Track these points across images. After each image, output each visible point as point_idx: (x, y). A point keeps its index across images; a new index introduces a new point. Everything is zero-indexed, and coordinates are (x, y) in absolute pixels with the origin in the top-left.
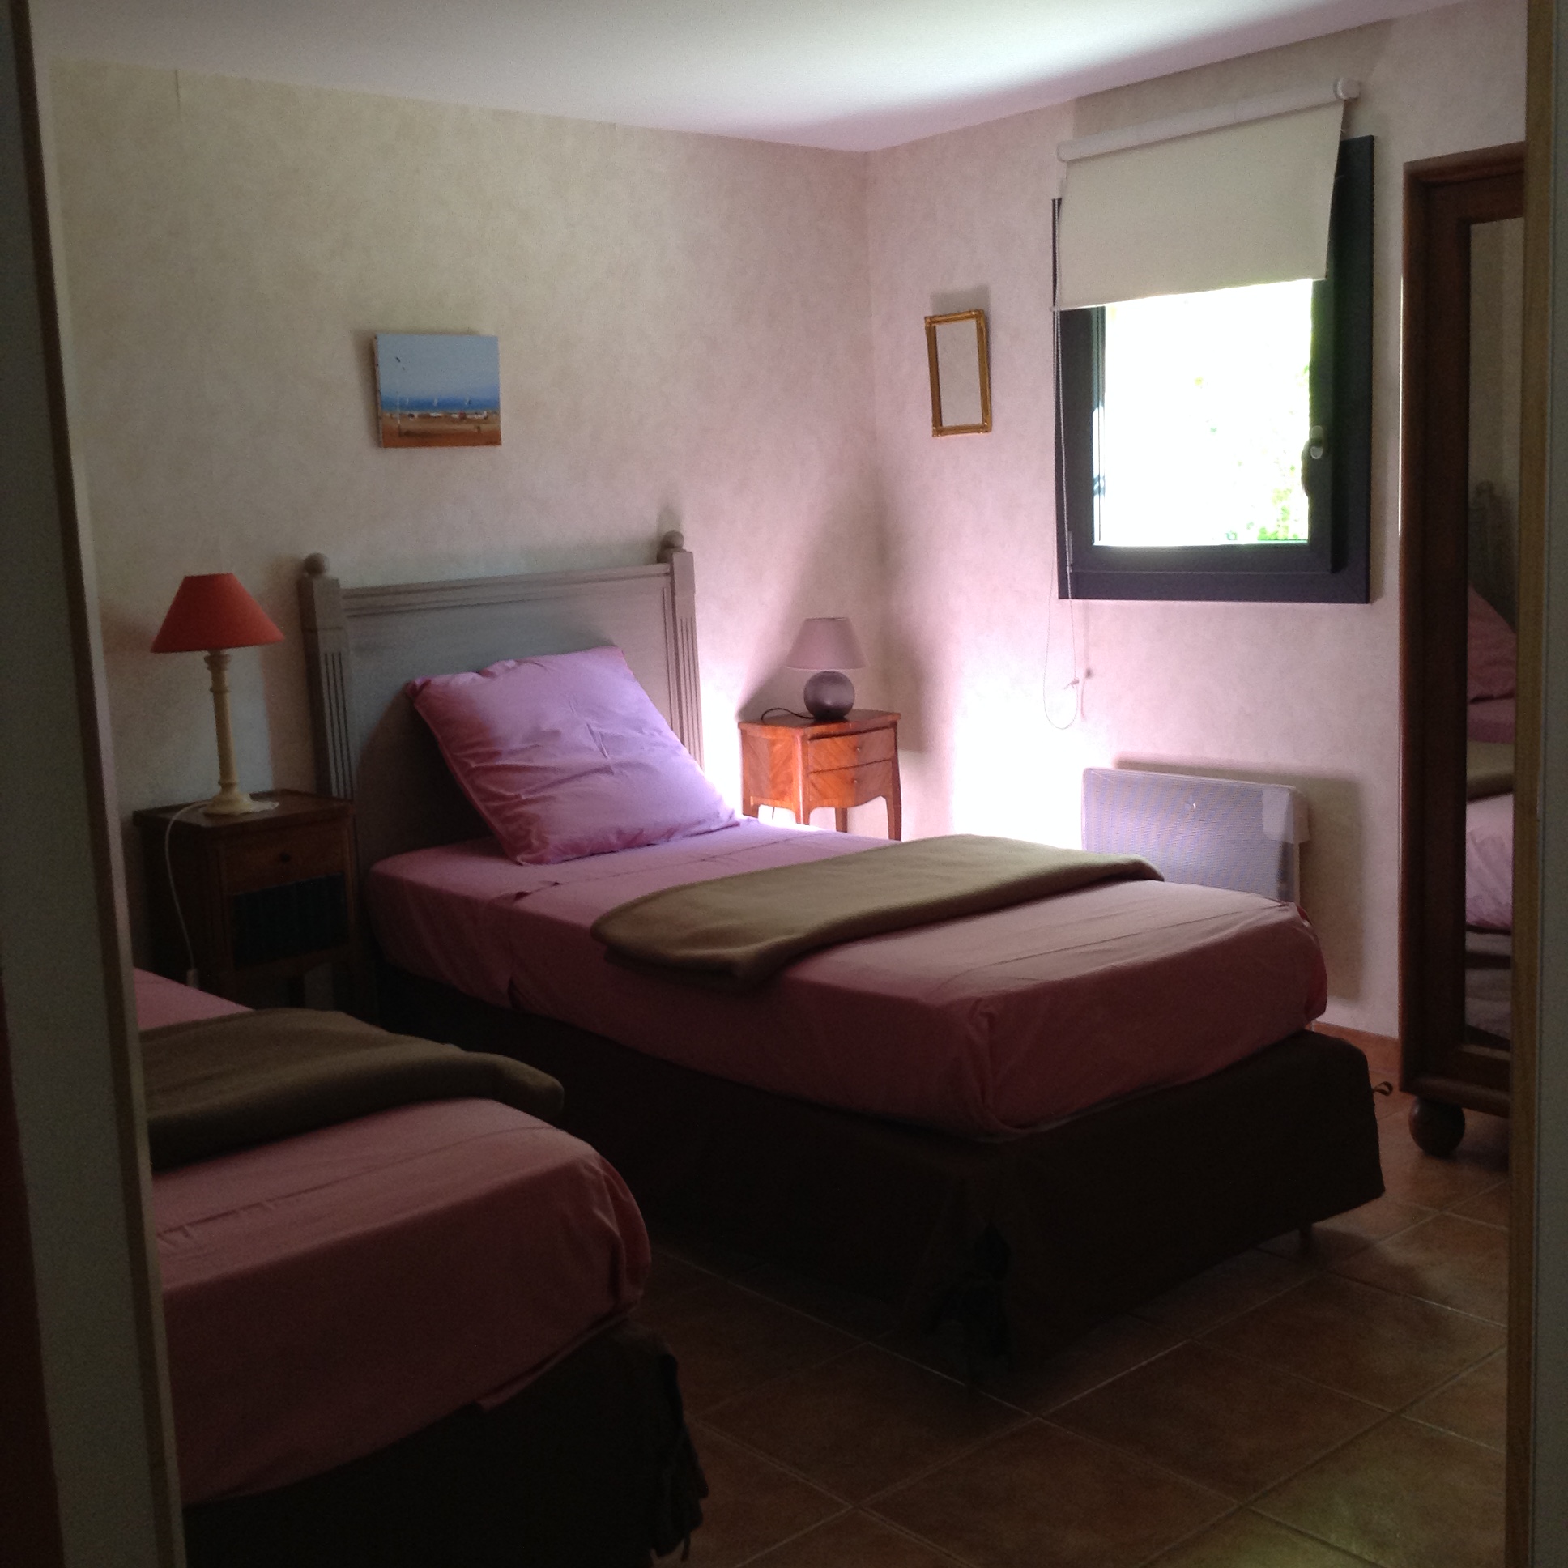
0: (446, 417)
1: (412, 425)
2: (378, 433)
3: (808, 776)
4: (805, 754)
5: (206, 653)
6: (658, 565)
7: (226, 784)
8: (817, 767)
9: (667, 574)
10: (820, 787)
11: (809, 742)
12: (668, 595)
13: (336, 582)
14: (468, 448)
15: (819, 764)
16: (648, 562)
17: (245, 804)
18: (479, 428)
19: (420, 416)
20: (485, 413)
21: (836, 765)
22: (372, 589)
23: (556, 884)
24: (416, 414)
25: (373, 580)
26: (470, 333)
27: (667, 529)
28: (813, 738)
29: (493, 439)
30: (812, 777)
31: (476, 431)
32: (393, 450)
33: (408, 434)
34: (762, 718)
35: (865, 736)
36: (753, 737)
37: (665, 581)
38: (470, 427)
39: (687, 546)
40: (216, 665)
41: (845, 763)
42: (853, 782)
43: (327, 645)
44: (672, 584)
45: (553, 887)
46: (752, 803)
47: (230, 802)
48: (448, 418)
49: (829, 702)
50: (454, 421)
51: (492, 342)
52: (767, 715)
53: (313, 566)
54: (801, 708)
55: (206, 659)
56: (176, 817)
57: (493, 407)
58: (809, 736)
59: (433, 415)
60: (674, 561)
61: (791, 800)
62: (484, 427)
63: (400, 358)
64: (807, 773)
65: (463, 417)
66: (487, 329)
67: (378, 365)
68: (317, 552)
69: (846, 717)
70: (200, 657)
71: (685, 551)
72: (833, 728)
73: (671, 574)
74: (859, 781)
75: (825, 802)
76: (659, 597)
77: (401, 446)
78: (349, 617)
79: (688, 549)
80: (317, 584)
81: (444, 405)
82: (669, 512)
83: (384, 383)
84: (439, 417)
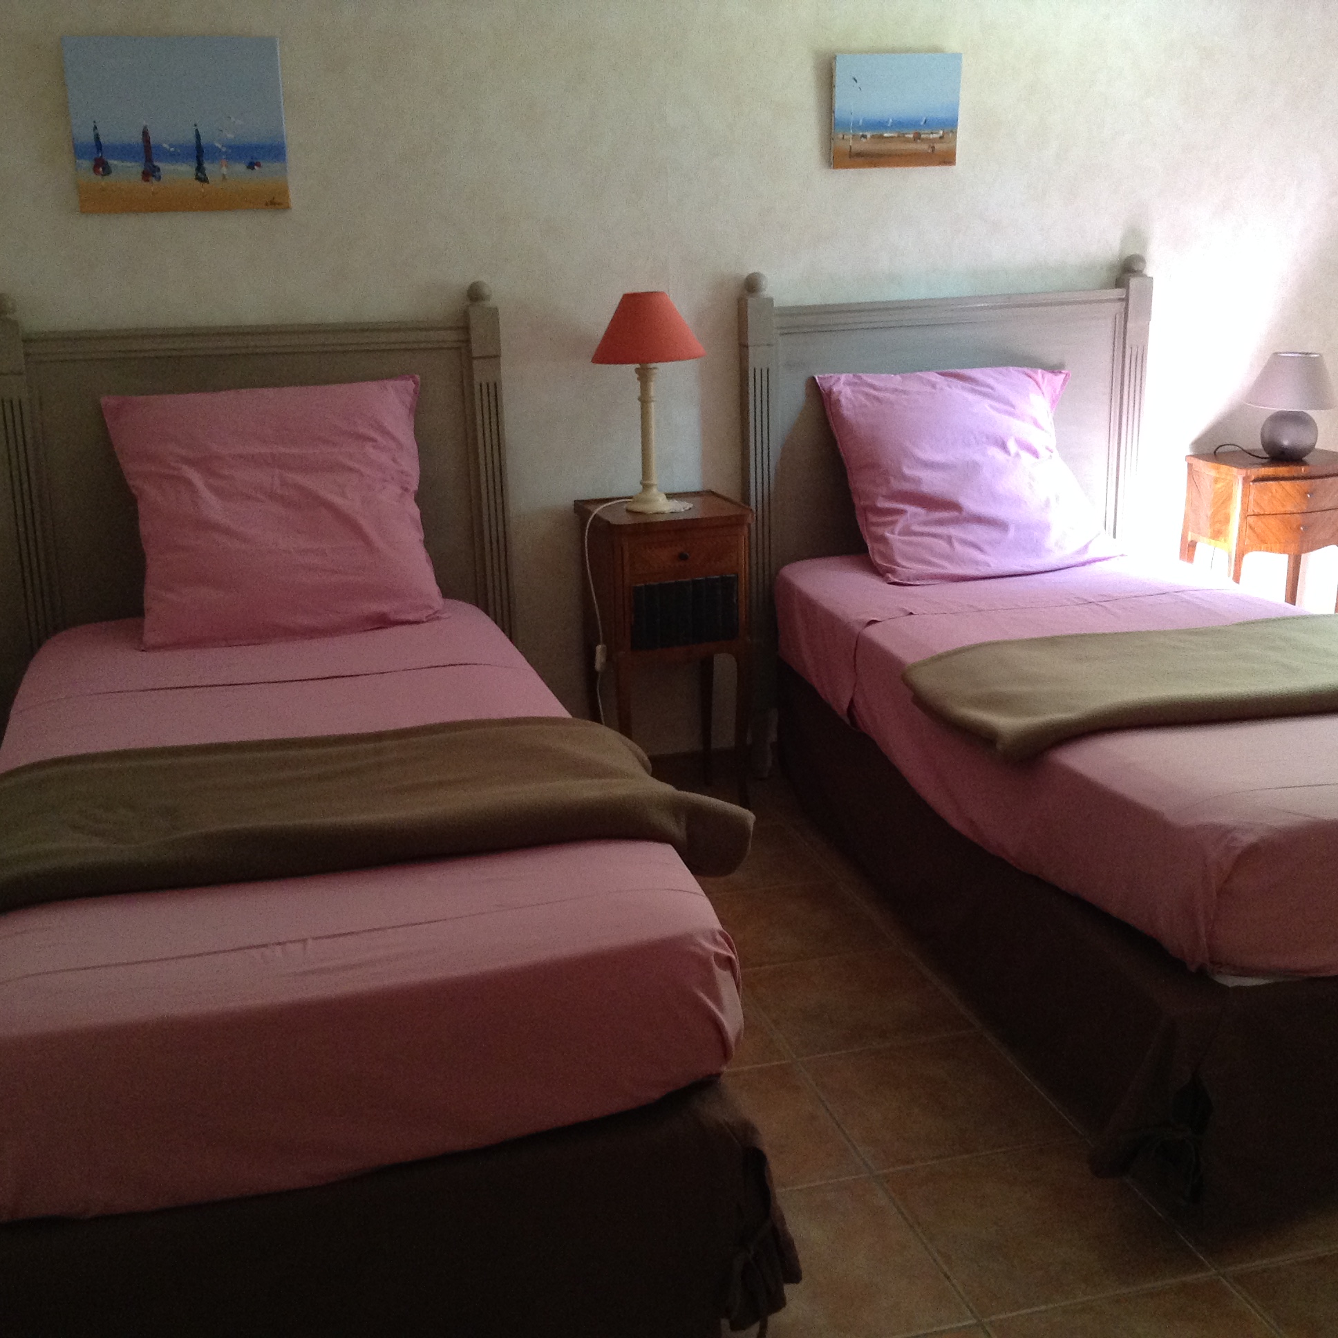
0: (899, 136)
1: (862, 146)
2: (830, 154)
3: (1246, 518)
4: (1245, 495)
5: (638, 366)
6: (1117, 290)
7: (646, 486)
8: (1257, 511)
9: (1120, 300)
10: (1259, 531)
11: (1251, 483)
12: (1120, 322)
13: (771, 300)
14: (921, 169)
15: (1261, 507)
16: (1105, 286)
17: (663, 506)
18: (933, 147)
19: (873, 137)
20: (941, 132)
21: (1281, 509)
22: (809, 307)
23: (911, 614)
24: (869, 135)
25: (812, 298)
26: (936, 50)
27: (1131, 251)
28: (1257, 480)
29: (947, 159)
30: (1251, 520)
31: (930, 151)
32: (843, 171)
33: (859, 155)
34: (1215, 452)
35: (1318, 481)
36: (1197, 471)
37: (1119, 306)
38: (923, 147)
39: (1150, 271)
40: (644, 377)
41: (1289, 508)
42: (1299, 529)
43: (756, 359)
44: (1126, 309)
45: (908, 617)
46: (1189, 539)
47: (646, 501)
48: (902, 138)
49: (1286, 443)
50: (907, 141)
51: (957, 57)
52: (1220, 450)
53: (751, 285)
54: (1257, 445)
55: (637, 370)
56: (597, 510)
57: (950, 126)
58: (1253, 478)
59: (886, 135)
60: (1131, 286)
61: (1225, 541)
62: (938, 146)
63: (857, 78)
64: (1245, 515)
65: (917, 137)
66: (952, 44)
67: (834, 86)
68: (756, 271)
69: (1304, 458)
70: (631, 368)
71: (1146, 275)
72: (1282, 470)
73: (1126, 300)
74: (1305, 528)
75: (1263, 546)
76: (1110, 322)
77: (853, 166)
78: (782, 334)
79: (1149, 275)
80: (751, 301)
81: (899, 124)
82: (1135, 234)
83: (838, 104)
84: (892, 137)
